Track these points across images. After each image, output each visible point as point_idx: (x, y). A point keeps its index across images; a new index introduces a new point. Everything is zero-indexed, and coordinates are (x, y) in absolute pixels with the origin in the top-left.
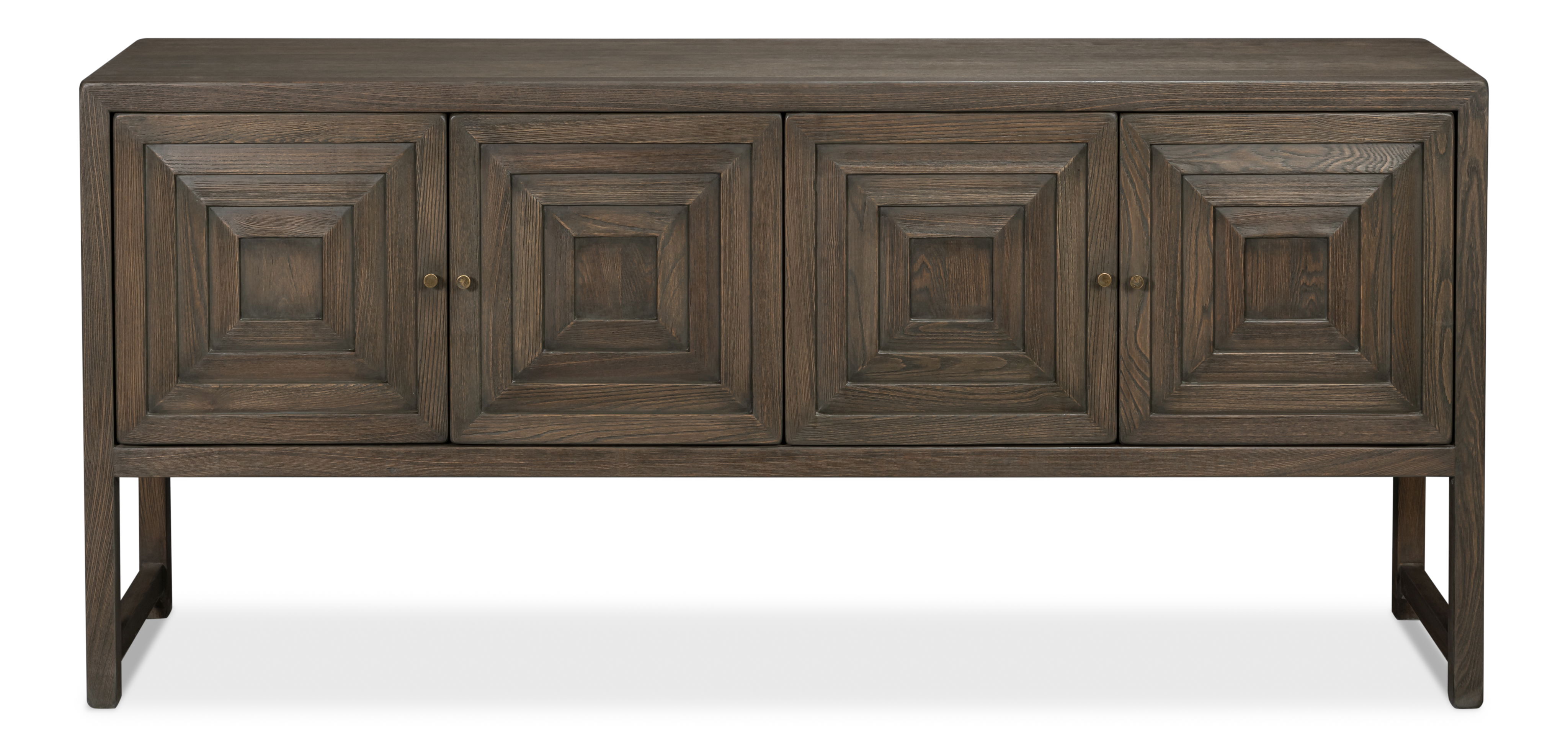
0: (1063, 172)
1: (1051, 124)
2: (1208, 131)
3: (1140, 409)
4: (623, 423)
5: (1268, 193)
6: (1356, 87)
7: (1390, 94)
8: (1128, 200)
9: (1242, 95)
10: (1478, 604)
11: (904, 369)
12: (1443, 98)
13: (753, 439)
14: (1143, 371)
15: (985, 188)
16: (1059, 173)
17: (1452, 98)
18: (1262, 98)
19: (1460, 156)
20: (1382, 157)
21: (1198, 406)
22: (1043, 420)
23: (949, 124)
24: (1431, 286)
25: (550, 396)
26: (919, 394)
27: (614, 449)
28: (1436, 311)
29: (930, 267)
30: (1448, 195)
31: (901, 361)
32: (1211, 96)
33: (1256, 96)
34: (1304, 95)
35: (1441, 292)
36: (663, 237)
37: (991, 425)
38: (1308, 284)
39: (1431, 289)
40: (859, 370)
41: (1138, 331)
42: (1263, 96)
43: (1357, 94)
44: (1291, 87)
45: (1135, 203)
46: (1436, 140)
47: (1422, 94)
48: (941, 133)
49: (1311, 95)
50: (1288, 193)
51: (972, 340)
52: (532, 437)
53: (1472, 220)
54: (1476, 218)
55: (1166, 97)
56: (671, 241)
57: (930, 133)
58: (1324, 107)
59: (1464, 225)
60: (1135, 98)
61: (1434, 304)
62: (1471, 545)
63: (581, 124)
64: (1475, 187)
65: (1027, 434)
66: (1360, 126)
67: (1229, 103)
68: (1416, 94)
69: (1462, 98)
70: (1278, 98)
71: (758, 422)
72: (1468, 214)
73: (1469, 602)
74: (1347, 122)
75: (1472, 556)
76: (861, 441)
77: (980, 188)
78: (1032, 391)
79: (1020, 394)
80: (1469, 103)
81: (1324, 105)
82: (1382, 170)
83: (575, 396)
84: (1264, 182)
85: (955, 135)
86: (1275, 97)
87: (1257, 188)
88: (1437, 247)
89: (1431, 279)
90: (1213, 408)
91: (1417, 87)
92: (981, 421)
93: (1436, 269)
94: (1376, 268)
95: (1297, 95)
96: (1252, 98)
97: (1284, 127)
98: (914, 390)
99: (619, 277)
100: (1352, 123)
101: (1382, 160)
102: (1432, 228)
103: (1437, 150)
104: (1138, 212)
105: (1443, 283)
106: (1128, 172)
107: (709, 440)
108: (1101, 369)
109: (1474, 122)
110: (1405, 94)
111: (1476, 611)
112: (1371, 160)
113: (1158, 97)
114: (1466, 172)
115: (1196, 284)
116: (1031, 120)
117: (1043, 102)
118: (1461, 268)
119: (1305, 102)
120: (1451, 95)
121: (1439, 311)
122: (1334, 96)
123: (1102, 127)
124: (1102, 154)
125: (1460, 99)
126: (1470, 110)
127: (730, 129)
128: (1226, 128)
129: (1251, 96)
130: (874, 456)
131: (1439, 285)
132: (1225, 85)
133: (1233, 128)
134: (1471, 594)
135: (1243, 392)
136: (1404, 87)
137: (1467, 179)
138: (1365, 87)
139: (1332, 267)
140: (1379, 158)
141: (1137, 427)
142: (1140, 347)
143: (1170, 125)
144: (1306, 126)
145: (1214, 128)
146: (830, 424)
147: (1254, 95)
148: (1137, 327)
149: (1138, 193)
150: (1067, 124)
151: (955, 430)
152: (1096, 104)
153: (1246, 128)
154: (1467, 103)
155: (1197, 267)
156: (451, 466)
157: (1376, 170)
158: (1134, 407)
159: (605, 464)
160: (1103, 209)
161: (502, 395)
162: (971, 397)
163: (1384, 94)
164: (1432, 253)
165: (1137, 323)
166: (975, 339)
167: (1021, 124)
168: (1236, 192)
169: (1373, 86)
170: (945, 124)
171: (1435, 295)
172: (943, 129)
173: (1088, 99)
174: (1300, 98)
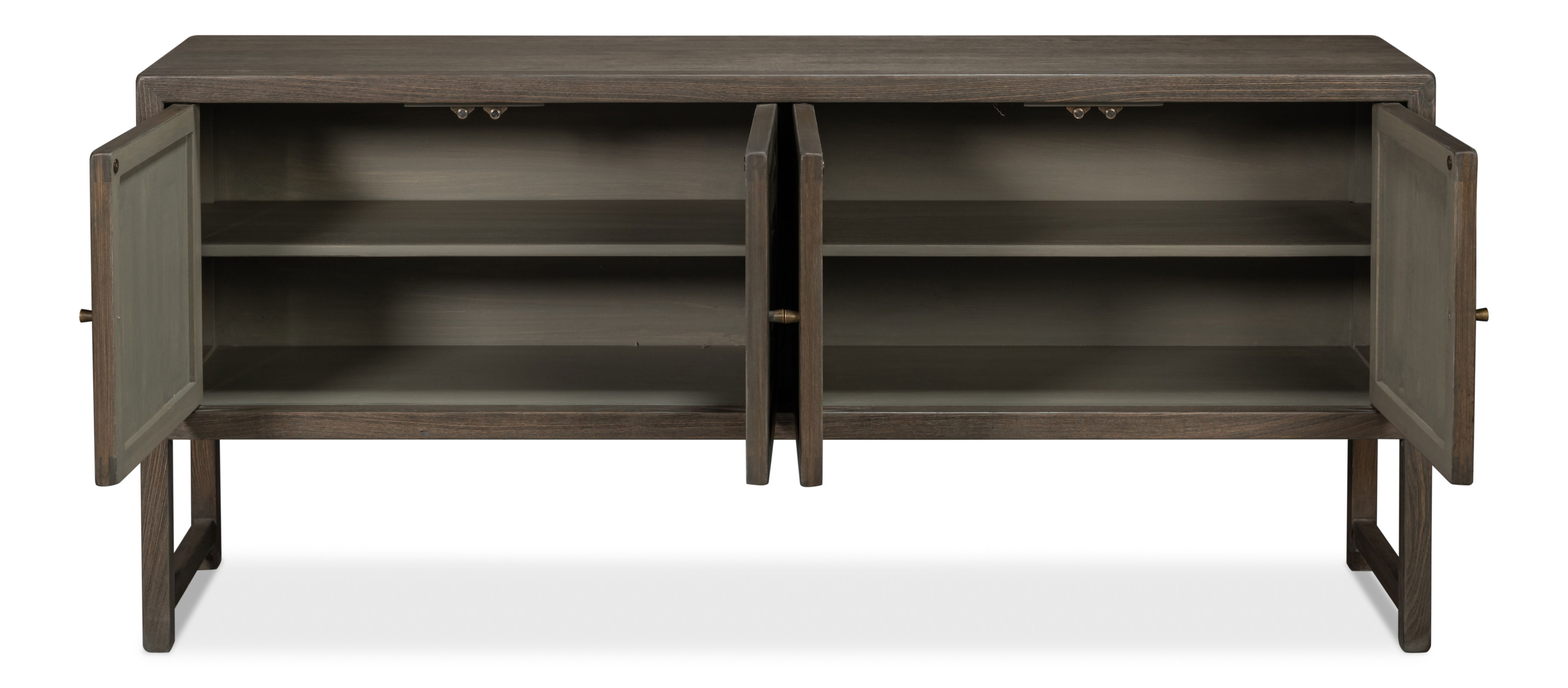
6: (1314, 80)
7: (1345, 86)
9: (1208, 88)
10: (1426, 557)
12: (1394, 90)
17: (1402, 90)
18: (1226, 90)
27: (629, 414)
32: (1179, 88)
33: (1221, 89)
34: (1266, 87)
42: (1227, 88)
43: (1314, 87)
47: (1374, 86)
49: (1272, 87)
55: (1138, 89)
60: (1110, 90)
62: (1419, 502)
67: (1196, 94)
68: (1369, 87)
69: (1411, 90)
70: (1241, 90)
73: (1418, 555)
75: (1420, 513)
80: (1418, 94)
81: (1284, 97)
86: (1239, 89)
91: (1369, 80)
95: (1259, 88)
96: (1218, 90)
109: (1422, 112)
110: (1358, 86)
111: (1424, 563)
113: (1131, 89)
117: (1025, 93)
119: (1266, 94)
120: (1401, 87)
122: (1293, 88)
125: (1409, 90)
126: (1419, 99)
129: (1217, 88)
132: (1192, 78)
134: (1419, 548)
136: (1358, 79)
138: (1322, 80)
147: (1220, 87)
152: (1074, 96)
154: (1416, 95)
163: (1339, 86)
169: (1329, 79)
173: (1066, 91)
174: (1262, 90)
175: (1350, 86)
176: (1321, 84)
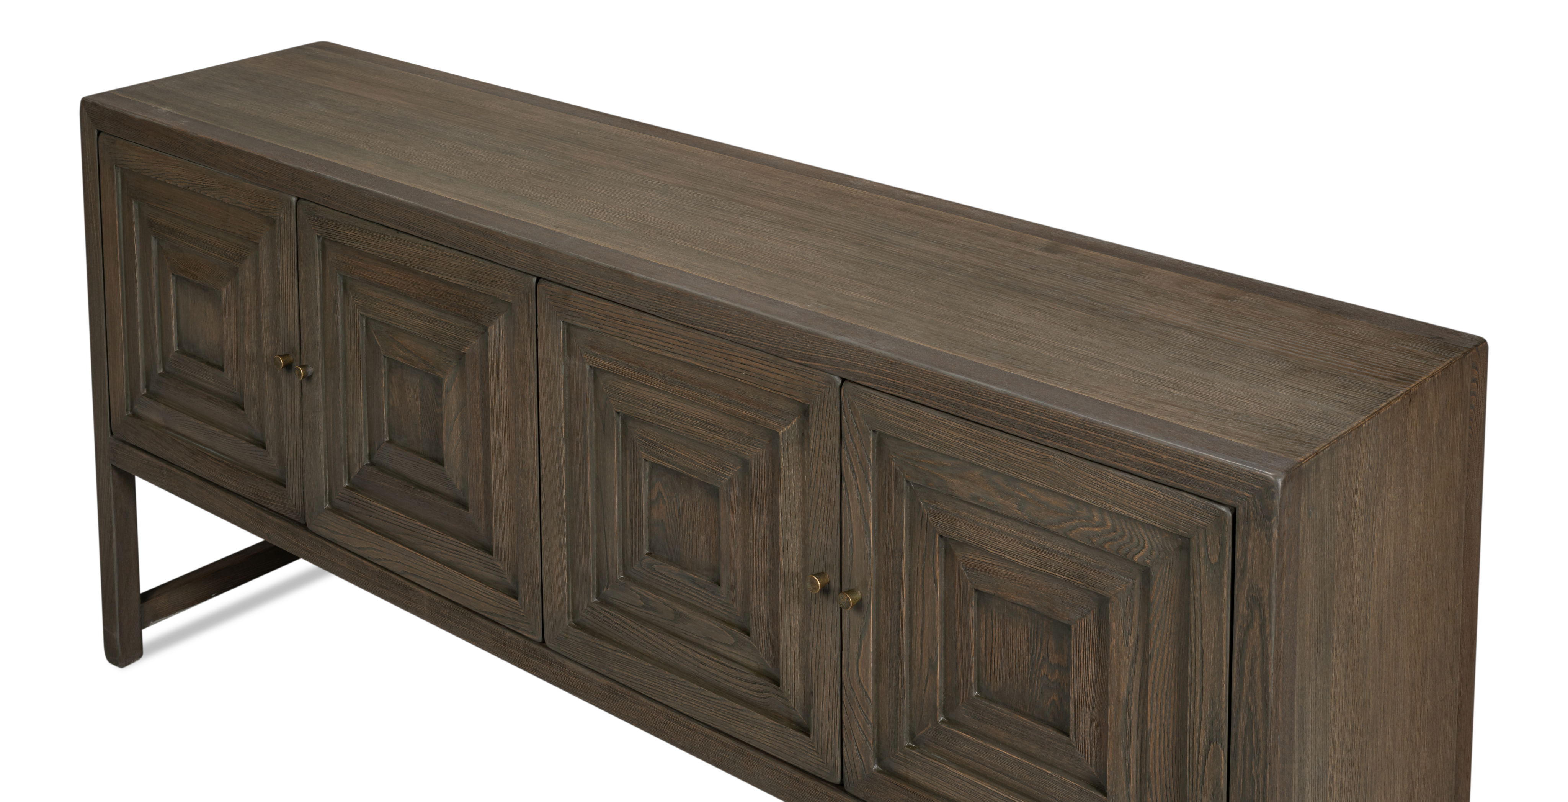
0: (785, 432)
1: (772, 370)
2: (933, 435)
3: (863, 758)
4: (421, 564)
5: (1001, 540)
6: (1105, 431)
7: (1147, 455)
8: (849, 492)
9: (970, 399)
11: (642, 607)
12: (1216, 483)
13: (518, 628)
14: (865, 712)
15: (713, 425)
16: (781, 433)
17: (1229, 488)
18: (992, 411)
19: (1238, 574)
20: (1139, 541)
21: (926, 781)
22: (767, 724)
23: (677, 338)
24: (1196, 745)
25: (372, 512)
26: (655, 642)
27: (414, 587)
28: (1203, 782)
29: (665, 498)
30: (1221, 625)
31: (639, 597)
32: (936, 389)
34: (1042, 422)
35: (1209, 758)
36: (446, 380)
37: (719, 708)
38: (1049, 677)
39: (1196, 749)
40: (604, 591)
41: (860, 660)
42: (993, 408)
43: (1105, 442)
44: (1026, 407)
45: (856, 499)
46: (1206, 542)
47: (1188, 468)
48: (669, 345)
49: (1051, 425)
50: (1024, 548)
51: (703, 600)
52: (359, 548)
53: (1252, 674)
54: (1258, 671)
56: (453, 387)
57: (659, 343)
58: (1064, 446)
59: (1241, 672)
60: (854, 366)
61: (1200, 771)
63: (385, 239)
64: (1256, 625)
65: (752, 734)
66: (1109, 488)
67: (956, 405)
68: (1180, 467)
69: (1242, 492)
70: (1011, 417)
71: (522, 611)
72: (1247, 663)
74: (1093, 477)
76: (604, 672)
77: (708, 423)
78: (757, 686)
79: (747, 684)
80: (1252, 501)
81: (1066, 445)
82: (1136, 559)
83: (389, 520)
84: (999, 524)
85: (682, 353)
86: (1008, 414)
87: (990, 528)
88: (1204, 693)
89: (1197, 735)
90: (942, 791)
91: (1181, 456)
92: (710, 699)
93: (1203, 723)
94: (1130, 691)
95: (1033, 420)
97: (1019, 458)
98: (650, 635)
99: (419, 409)
100: (1099, 480)
101: (1138, 545)
102: (1199, 664)
103: (1207, 556)
104: (859, 510)
105: (1212, 747)
106: (849, 456)
107: (485, 612)
108: (824, 690)
109: (1257, 533)
110: (1165, 462)
112: (1126, 539)
113: (878, 372)
114: (1245, 600)
115: (923, 626)
116: (753, 359)
118: (1236, 735)
120: (1226, 481)
121: (1206, 784)
122: (1078, 435)
123: (823, 390)
124: (823, 425)
125: (1238, 491)
126: (1251, 513)
127: (494, 281)
128: (952, 436)
129: (980, 404)
130: (616, 694)
131: (1207, 750)
132: (951, 379)
133: (961, 440)
135: (972, 787)
136: (1166, 450)
137: (1246, 611)
138: (1115, 435)
139: (1075, 668)
140: (1135, 540)
141: (860, 778)
142: (862, 680)
143: (892, 412)
144: (1044, 466)
145: (939, 432)
146: (579, 640)
147: (984, 404)
148: (859, 655)
149: (859, 487)
150: (789, 375)
151: (686, 698)
152: (815, 360)
153: (975, 444)
154: (1249, 503)
155: (923, 605)
156: (306, 551)
157: (1130, 556)
158: (856, 752)
159: (409, 600)
160: (825, 494)
161: (340, 496)
162: (702, 666)
164: (1198, 699)
165: (860, 650)
166: (705, 600)
167: (743, 361)
168: (965, 524)
169: (1125, 438)
170: (673, 337)
171: (1201, 759)
172: (671, 341)
173: (807, 352)
174: (1037, 426)
175: (1153, 458)
176: (1114, 441)
